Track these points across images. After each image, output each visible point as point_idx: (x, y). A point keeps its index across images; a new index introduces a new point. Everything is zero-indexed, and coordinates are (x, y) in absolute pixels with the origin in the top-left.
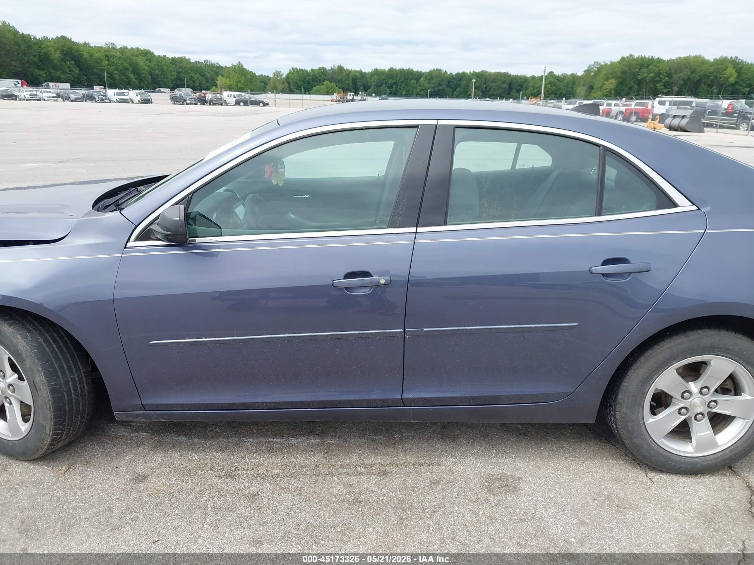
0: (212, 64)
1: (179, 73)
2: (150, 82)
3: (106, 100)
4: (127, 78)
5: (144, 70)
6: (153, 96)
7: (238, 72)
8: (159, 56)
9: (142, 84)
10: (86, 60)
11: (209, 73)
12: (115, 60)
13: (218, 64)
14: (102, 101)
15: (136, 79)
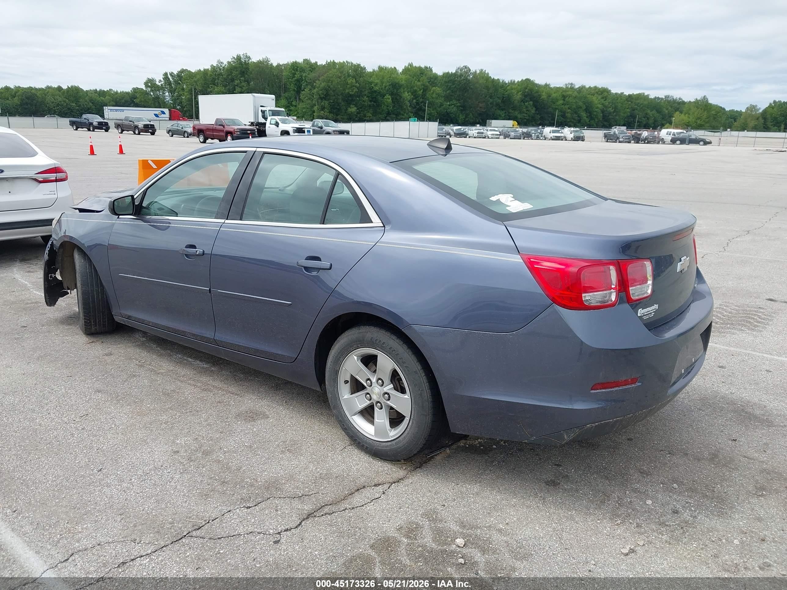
0: (673, 100)
1: (634, 110)
2: (601, 119)
3: (542, 138)
4: (579, 117)
5: (597, 108)
6: (587, 133)
7: (701, 107)
8: (616, 94)
9: (592, 122)
10: (543, 100)
11: (667, 109)
12: (571, 100)
13: (681, 99)
14: (538, 138)
15: (587, 117)
